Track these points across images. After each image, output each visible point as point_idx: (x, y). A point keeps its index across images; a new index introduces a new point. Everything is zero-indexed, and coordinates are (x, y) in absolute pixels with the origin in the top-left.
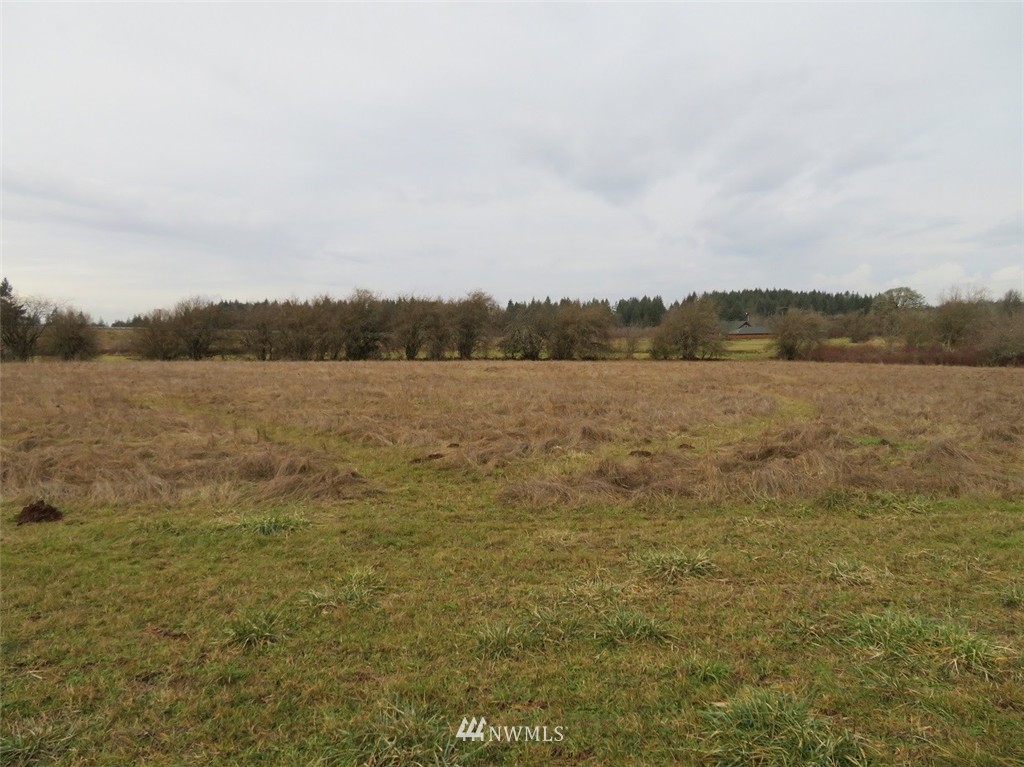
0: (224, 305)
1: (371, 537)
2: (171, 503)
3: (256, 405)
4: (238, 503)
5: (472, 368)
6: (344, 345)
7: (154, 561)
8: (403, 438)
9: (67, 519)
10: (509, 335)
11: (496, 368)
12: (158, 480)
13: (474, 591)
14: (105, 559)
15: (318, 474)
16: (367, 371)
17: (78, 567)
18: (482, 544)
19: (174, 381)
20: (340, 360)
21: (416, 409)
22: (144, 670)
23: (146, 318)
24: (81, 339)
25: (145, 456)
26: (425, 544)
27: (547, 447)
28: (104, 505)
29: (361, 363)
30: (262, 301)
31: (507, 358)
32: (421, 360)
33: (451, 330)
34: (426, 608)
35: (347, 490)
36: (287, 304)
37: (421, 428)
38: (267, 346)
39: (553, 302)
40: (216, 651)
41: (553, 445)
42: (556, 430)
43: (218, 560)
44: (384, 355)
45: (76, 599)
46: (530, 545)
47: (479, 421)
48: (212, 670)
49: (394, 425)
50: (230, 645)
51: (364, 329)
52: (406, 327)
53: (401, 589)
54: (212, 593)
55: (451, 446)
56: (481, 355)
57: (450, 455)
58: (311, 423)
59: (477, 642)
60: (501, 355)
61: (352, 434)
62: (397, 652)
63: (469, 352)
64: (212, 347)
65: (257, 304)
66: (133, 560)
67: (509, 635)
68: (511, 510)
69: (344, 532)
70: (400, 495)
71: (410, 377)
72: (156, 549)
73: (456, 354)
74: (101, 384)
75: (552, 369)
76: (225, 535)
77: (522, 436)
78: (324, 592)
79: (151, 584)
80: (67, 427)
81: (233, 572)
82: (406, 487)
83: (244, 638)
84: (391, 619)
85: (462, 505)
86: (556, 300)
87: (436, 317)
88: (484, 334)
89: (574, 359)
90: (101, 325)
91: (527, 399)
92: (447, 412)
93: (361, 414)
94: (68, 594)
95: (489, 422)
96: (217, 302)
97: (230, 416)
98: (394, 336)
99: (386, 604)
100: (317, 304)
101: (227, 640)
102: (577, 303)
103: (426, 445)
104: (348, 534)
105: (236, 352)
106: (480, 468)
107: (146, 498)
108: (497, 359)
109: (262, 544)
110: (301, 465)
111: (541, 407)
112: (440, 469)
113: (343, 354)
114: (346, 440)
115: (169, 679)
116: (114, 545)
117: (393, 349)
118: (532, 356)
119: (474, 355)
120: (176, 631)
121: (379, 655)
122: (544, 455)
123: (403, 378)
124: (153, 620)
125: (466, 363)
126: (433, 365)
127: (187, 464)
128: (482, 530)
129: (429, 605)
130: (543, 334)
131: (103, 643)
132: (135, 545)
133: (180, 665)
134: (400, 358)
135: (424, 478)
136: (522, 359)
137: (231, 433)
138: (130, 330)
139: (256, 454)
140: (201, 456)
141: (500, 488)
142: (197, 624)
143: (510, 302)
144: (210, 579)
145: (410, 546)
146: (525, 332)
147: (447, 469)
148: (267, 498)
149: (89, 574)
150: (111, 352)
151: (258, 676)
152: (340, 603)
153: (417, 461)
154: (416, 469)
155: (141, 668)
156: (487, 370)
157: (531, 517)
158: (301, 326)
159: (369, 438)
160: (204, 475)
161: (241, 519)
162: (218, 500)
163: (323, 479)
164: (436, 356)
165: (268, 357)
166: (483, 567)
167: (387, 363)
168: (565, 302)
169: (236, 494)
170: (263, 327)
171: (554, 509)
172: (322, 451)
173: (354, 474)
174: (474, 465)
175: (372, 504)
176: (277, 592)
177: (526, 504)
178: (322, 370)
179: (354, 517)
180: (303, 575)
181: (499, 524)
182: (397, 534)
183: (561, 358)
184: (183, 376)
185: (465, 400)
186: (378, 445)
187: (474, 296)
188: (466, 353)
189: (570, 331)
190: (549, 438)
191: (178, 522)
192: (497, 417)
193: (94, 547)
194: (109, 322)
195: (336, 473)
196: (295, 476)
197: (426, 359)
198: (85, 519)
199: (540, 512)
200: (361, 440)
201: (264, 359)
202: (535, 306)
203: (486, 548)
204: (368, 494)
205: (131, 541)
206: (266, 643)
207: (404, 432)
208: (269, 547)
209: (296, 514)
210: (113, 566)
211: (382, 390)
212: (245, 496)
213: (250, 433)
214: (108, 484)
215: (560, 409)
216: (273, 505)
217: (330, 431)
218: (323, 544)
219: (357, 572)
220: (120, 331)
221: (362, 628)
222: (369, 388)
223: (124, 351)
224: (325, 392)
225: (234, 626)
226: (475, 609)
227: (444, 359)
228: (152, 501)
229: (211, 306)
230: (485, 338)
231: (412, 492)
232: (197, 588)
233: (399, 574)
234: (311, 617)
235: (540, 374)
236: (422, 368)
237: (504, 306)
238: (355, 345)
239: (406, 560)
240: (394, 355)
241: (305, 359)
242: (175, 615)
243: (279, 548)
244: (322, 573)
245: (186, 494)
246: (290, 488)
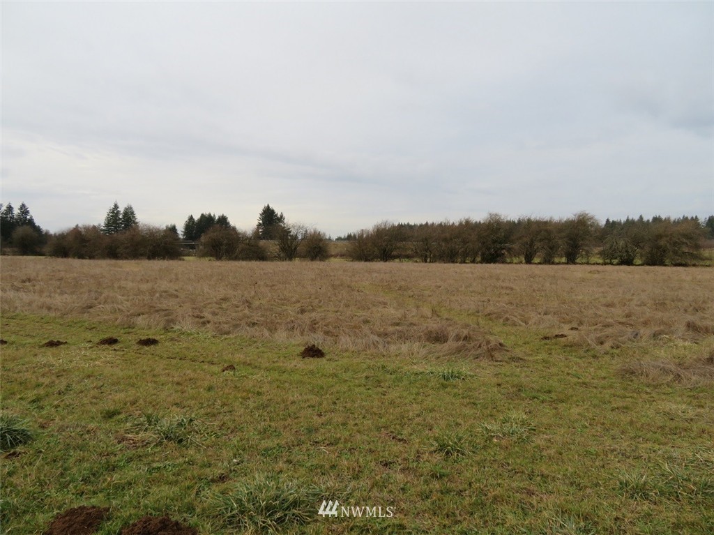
0: (401, 226)
1: (519, 390)
2: (385, 353)
3: (427, 293)
4: (425, 358)
5: (577, 271)
6: (480, 253)
7: (380, 390)
8: (533, 321)
9: (327, 357)
10: (608, 246)
11: (598, 272)
12: (376, 338)
13: (608, 442)
14: (351, 384)
15: (476, 342)
16: (498, 272)
17: (337, 387)
18: (608, 406)
19: (374, 275)
20: (477, 263)
21: (539, 300)
22: (384, 459)
23: (355, 236)
24: (320, 248)
25: (366, 322)
26: (562, 401)
27: (655, 335)
28: (346, 351)
29: (492, 265)
30: (424, 223)
31: (605, 264)
32: (535, 264)
33: (560, 242)
34: (571, 450)
35: (497, 355)
36: (441, 225)
37: (545, 314)
38: (428, 254)
39: (645, 219)
40: (427, 454)
41: (660, 334)
42: (662, 323)
43: (418, 394)
44: (508, 260)
45: (339, 407)
46: (651, 413)
47: (591, 312)
48: (426, 468)
49: (523, 311)
50: (435, 452)
51: (494, 242)
52: (525, 239)
53: (548, 432)
54: (418, 416)
55: (572, 329)
56: (584, 261)
57: (572, 336)
58: (465, 306)
59: (618, 483)
60: (601, 261)
61: (494, 316)
62: (554, 479)
63: (575, 259)
64: (394, 253)
65: (421, 225)
66: (367, 387)
67: (645, 483)
68: (630, 383)
69: (499, 385)
70: (536, 362)
71: (530, 276)
72: (379, 382)
73: (564, 260)
74: (334, 276)
75: (648, 273)
76: (420, 377)
77: (631, 325)
78: (493, 426)
79: (380, 404)
80: (320, 301)
81: (429, 403)
82: (540, 357)
83: (444, 449)
84: (544, 453)
85: (587, 374)
86: (648, 217)
87: (548, 232)
88: (587, 245)
89: (665, 265)
90: (330, 239)
91: (628, 296)
92: (564, 303)
93: (498, 302)
94: (335, 403)
95: (599, 313)
96: (396, 224)
97: (411, 299)
98: (516, 246)
99: (539, 441)
100: (461, 224)
101: (433, 449)
102: (668, 220)
103: (552, 327)
104: (503, 387)
105: (409, 257)
106: (598, 347)
107: (370, 349)
108: (598, 264)
109: (444, 386)
110: (464, 335)
111: (643, 303)
112: (565, 346)
113: (479, 259)
114: (490, 319)
115: (400, 467)
116: (355, 376)
117: (515, 256)
118: (629, 262)
119: (578, 261)
120: (399, 437)
121: (539, 478)
122: (652, 342)
123: (525, 277)
124: (386, 428)
125: (572, 267)
126: (547, 268)
127: (391, 329)
128: (607, 396)
129: (572, 447)
130: (637, 245)
131: (359, 437)
132: (367, 378)
133: (405, 459)
134: (521, 262)
135: (553, 352)
136: (618, 264)
137: (414, 310)
138: (346, 242)
139: (434, 325)
140: (398, 324)
141: (617, 364)
142: (411, 434)
143: (608, 220)
144: (414, 405)
145: (550, 401)
146: (622, 243)
147: (571, 346)
148: (444, 356)
149: (344, 393)
150: (335, 256)
151: (456, 476)
152: (504, 436)
153: (546, 338)
154: (546, 344)
155: (383, 457)
156: (590, 272)
157: (649, 390)
158: (451, 239)
159: (507, 319)
160: (403, 337)
161: (429, 369)
162: (413, 354)
163: (480, 346)
164: (548, 261)
165: (428, 260)
166: (613, 424)
167: (507, 266)
168: (656, 220)
169: (423, 352)
170: (426, 240)
171: (668, 385)
172: (476, 326)
173: (501, 344)
174: (594, 345)
175: (517, 367)
176: (459, 421)
177: (643, 379)
178: (467, 270)
179: (505, 375)
180: (476, 412)
181: (621, 392)
182: (538, 391)
183: (653, 264)
184: (379, 272)
185: (576, 295)
186: (514, 324)
187: (579, 216)
188: (571, 259)
189: (662, 242)
190: (657, 329)
191: (390, 367)
192: (605, 308)
193: (346, 376)
194: (334, 237)
195: (488, 342)
196: (460, 343)
197: (540, 263)
198: (336, 358)
199: (656, 387)
200: (501, 320)
201: (426, 262)
202: (630, 223)
203: (612, 410)
204: (513, 359)
205: (364, 375)
206: (458, 455)
207: (534, 317)
208: (448, 389)
209: (465, 368)
210: (357, 390)
211: (512, 285)
212: (429, 353)
213: (426, 311)
214: (348, 339)
215: (661, 305)
216: (448, 361)
217: (478, 312)
218: (485, 391)
219: (514, 415)
220: (340, 243)
221: (524, 456)
222: (500, 283)
223: (342, 256)
224: (471, 285)
225: (436, 439)
226: (611, 456)
227: (553, 263)
228: (373, 350)
229: (394, 227)
230: (586, 248)
231: (544, 361)
232: (408, 411)
233: (545, 420)
234: (486, 441)
235: (637, 276)
236: (539, 269)
237: (603, 223)
238: (487, 253)
239: (547, 409)
240: (515, 260)
241: (453, 262)
242: (397, 426)
243: (456, 390)
244: (489, 412)
245: (393, 348)
246: (459, 350)
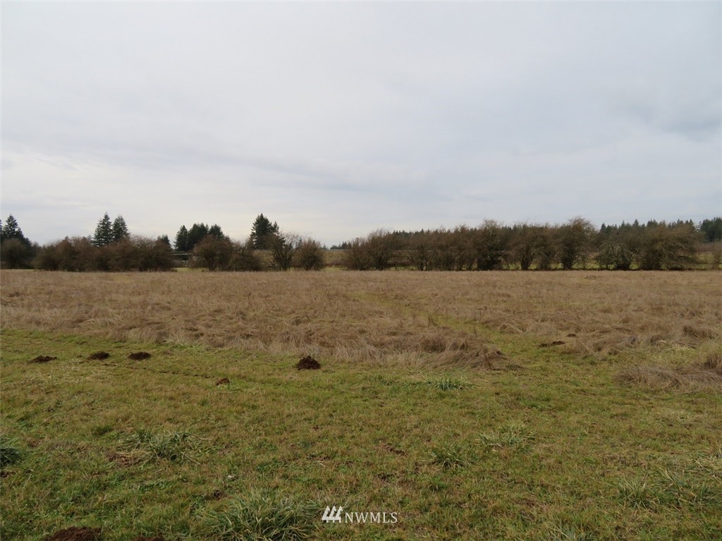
0: (396, 234)
1: (518, 399)
2: (381, 363)
3: (423, 301)
4: (422, 367)
5: (574, 277)
6: (476, 260)
7: (377, 401)
8: (531, 328)
9: (323, 368)
10: (604, 251)
11: (595, 277)
12: (373, 348)
13: (608, 450)
14: (348, 396)
15: (474, 351)
16: (495, 278)
17: (334, 400)
18: (607, 414)
19: (370, 284)
20: (474, 270)
21: (535, 307)
22: (382, 472)
23: (350, 244)
24: (315, 257)
25: (362, 332)
26: (561, 409)
27: (653, 341)
28: (343, 362)
29: (488, 272)
30: (419, 230)
31: (602, 269)
32: (532, 270)
33: (556, 248)
34: (570, 458)
35: (495, 364)
36: (436, 232)
37: (543, 321)
38: (424, 262)
39: (640, 224)
40: (426, 466)
41: (657, 339)
42: (660, 328)
43: (415, 404)
44: (505, 267)
45: (336, 419)
46: (650, 419)
47: (588, 318)
48: (425, 480)
49: (521, 318)
50: (433, 463)
51: (490, 249)
52: (521, 246)
53: (547, 441)
54: (416, 427)
55: (569, 336)
56: (580, 266)
57: (570, 343)
58: (462, 315)
59: (618, 491)
60: (597, 266)
61: (491, 324)
62: (554, 489)
63: (571, 265)
64: (390, 261)
65: (417, 233)
66: (364, 399)
67: (645, 491)
68: (628, 389)
69: (497, 394)
70: (534, 370)
71: (527, 283)
72: (376, 393)
73: (560, 266)
74: (330, 286)
75: (644, 278)
76: (417, 388)
77: (628, 330)
78: (491, 436)
79: (377, 415)
80: (315, 312)
81: (426, 414)
82: (538, 365)
83: (442, 460)
84: (544, 462)
85: (585, 382)
86: (643, 222)
87: (544, 238)
88: (583, 251)
89: (661, 270)
90: (325, 248)
91: (625, 301)
92: (561, 310)
93: (495, 309)
94: (331, 416)
95: (597, 319)
96: (392, 232)
97: (407, 307)
98: (512, 253)
99: (538, 450)
100: (456, 231)
101: (431, 460)
102: (663, 224)
103: (549, 333)
104: (501, 395)
105: (404, 265)
106: (596, 354)
107: (366, 359)
108: (595, 269)
109: (442, 396)
110: (461, 344)
111: (640, 308)
112: (563, 353)
113: (475, 266)
114: (487, 327)
115: (398, 480)
116: (352, 387)
117: (511, 263)
118: (624, 267)
119: (574, 266)
120: (397, 449)
121: (539, 488)
122: (649, 347)
123: (521, 284)
124: (384, 440)
125: (568, 273)
126: (543, 273)
127: (388, 338)
128: (606, 403)
129: (572, 456)
130: (633, 250)
131: (356, 450)
132: (364, 389)
133: (403, 472)
134: (517, 269)
135: (551, 359)
136: (614, 269)
137: (411, 319)
138: (341, 251)
139: (431, 334)
140: (394, 334)
141: (615, 370)
142: (409, 446)
143: (603, 226)
144: (412, 416)
145: (548, 410)
146: (617, 248)
147: (569, 353)
148: (441, 365)
149: (341, 405)
150: (330, 265)
151: (455, 488)
152: (503, 445)
153: (544, 345)
154: (544, 352)
155: (381, 470)
156: (587, 278)
157: (647, 397)
158: (447, 246)
159: (505, 327)
160: (400, 347)
161: (426, 379)
162: (410, 364)
163: (477, 355)
164: (544, 267)
165: (424, 268)
166: (612, 432)
167: (503, 273)
168: (652, 224)
169: (421, 361)
170: (421, 248)
171: (666, 391)
172: (473, 334)
173: (498, 353)
174: (591, 351)
175: (516, 375)
176: (458, 431)
177: (641, 385)
178: (463, 278)
179: (503, 383)
180: (474, 421)
181: (619, 399)
182: (537, 399)
183: (650, 269)
184: (375, 280)
185: (573, 302)
186: (512, 332)
187: (575, 221)
188: (568, 265)
189: (658, 247)
190: (654, 334)
191: (388, 377)
192: (601, 314)
193: (341, 388)
194: (329, 246)
195: (486, 351)
196: (458, 352)
197: (536, 270)
198: (333, 369)
199: (654, 393)
200: (499, 328)
201: (422, 270)
202: (625, 228)
203: (612, 417)
204: (511, 367)
205: (361, 386)
206: (456, 466)
207: (531, 324)
208: (446, 399)
209: (463, 377)
210: (354, 401)
211: (508, 292)
212: (426, 363)
213: (423, 319)
214: (344, 349)
215: (658, 309)
216: (446, 370)
217: (475, 320)
218: (483, 401)
219: (513, 424)
220: (335, 252)
221: (523, 466)
222: (497, 290)
223: (337, 265)
224: (467, 293)
225: (434, 450)
226: (610, 464)
227: (550, 269)
228: (369, 361)
229: (389, 235)
230: (583, 254)
231: (543, 369)
232: (406, 422)
233: (544, 429)
234: (485, 451)
235: (633, 281)
236: (534, 276)
237: (598, 228)
238: (484, 260)
239: (546, 418)
240: (512, 267)
241: (449, 270)
242: (395, 438)
243: (454, 400)
244: (487, 422)
245: (390, 358)
246: (456, 359)
